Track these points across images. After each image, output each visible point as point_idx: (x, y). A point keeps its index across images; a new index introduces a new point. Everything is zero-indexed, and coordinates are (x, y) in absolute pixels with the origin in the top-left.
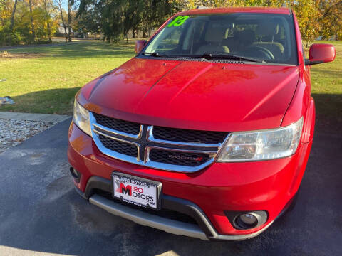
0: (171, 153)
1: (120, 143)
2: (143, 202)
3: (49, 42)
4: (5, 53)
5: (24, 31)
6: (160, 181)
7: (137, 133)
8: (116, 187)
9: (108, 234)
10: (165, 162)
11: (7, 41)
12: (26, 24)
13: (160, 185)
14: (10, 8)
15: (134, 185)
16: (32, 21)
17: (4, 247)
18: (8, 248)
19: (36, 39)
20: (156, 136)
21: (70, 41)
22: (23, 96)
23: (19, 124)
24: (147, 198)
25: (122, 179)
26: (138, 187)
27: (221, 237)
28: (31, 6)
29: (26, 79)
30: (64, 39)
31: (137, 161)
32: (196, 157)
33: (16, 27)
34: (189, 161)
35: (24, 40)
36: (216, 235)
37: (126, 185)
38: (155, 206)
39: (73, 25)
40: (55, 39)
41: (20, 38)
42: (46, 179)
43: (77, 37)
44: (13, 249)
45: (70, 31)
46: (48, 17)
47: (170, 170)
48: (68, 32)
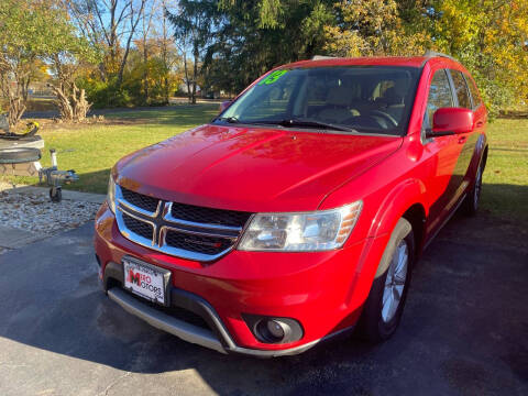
0: (188, 236)
1: (139, 222)
2: (151, 295)
3: (164, 105)
4: (101, 117)
5: (134, 90)
6: (170, 269)
7: (154, 211)
8: (127, 275)
9: (126, 341)
10: (180, 247)
11: (112, 102)
12: (137, 80)
13: (169, 274)
14: (119, 59)
15: (143, 273)
16: (146, 75)
17: (5, 339)
18: (10, 341)
19: (149, 100)
20: (173, 215)
21: (194, 102)
22: (100, 172)
23: (82, 207)
24: (155, 289)
25: (131, 264)
26: (147, 275)
27: (239, 350)
28: (146, 56)
29: (112, 152)
30: (185, 100)
31: (151, 244)
32: (213, 242)
33: (125, 84)
34: (207, 247)
35: (133, 102)
36: (233, 346)
37: (135, 271)
38: (162, 301)
39: (201, 80)
40: (173, 99)
41: (128, 98)
42: (84, 272)
43: (205, 98)
44: (14, 342)
45: (195, 89)
46: (167, 70)
47: (182, 256)
48: (192, 90)
